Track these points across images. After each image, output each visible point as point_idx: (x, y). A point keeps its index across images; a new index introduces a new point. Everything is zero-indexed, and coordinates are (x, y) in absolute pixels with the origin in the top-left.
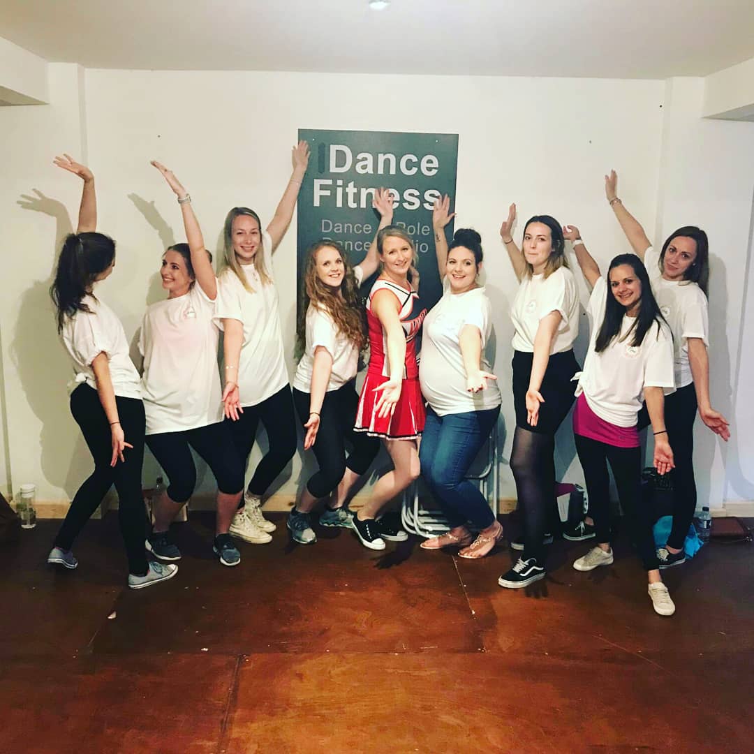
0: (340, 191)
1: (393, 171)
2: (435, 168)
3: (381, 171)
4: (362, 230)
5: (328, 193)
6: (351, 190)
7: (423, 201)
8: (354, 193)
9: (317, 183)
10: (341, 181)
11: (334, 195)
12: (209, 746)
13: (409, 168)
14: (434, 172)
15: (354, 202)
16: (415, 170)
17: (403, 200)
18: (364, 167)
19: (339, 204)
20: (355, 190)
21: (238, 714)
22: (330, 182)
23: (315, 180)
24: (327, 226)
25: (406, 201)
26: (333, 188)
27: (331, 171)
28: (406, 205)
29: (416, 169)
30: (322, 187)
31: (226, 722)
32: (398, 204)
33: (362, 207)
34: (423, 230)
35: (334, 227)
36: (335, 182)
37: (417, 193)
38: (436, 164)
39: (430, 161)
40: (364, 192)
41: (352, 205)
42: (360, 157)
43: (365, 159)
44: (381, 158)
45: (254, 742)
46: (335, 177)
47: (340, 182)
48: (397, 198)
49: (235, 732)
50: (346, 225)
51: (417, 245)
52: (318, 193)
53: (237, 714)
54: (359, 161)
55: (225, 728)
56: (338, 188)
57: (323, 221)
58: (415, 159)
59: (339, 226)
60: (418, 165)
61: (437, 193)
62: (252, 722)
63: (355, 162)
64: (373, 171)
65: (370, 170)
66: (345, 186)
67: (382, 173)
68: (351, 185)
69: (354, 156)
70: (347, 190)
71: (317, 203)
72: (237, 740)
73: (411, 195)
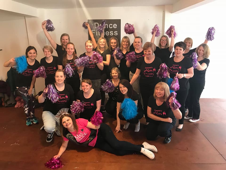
0: (97, 32)
1: (107, 28)
5: (94, 33)
7: (114, 33)
13: (111, 27)
14: (116, 27)
16: (112, 27)
19: (97, 35)
28: (110, 34)
39: (115, 25)
41: (99, 35)
46: (96, 29)
48: (109, 33)
58: (112, 25)
60: (113, 26)
61: (117, 32)
73: (111, 32)
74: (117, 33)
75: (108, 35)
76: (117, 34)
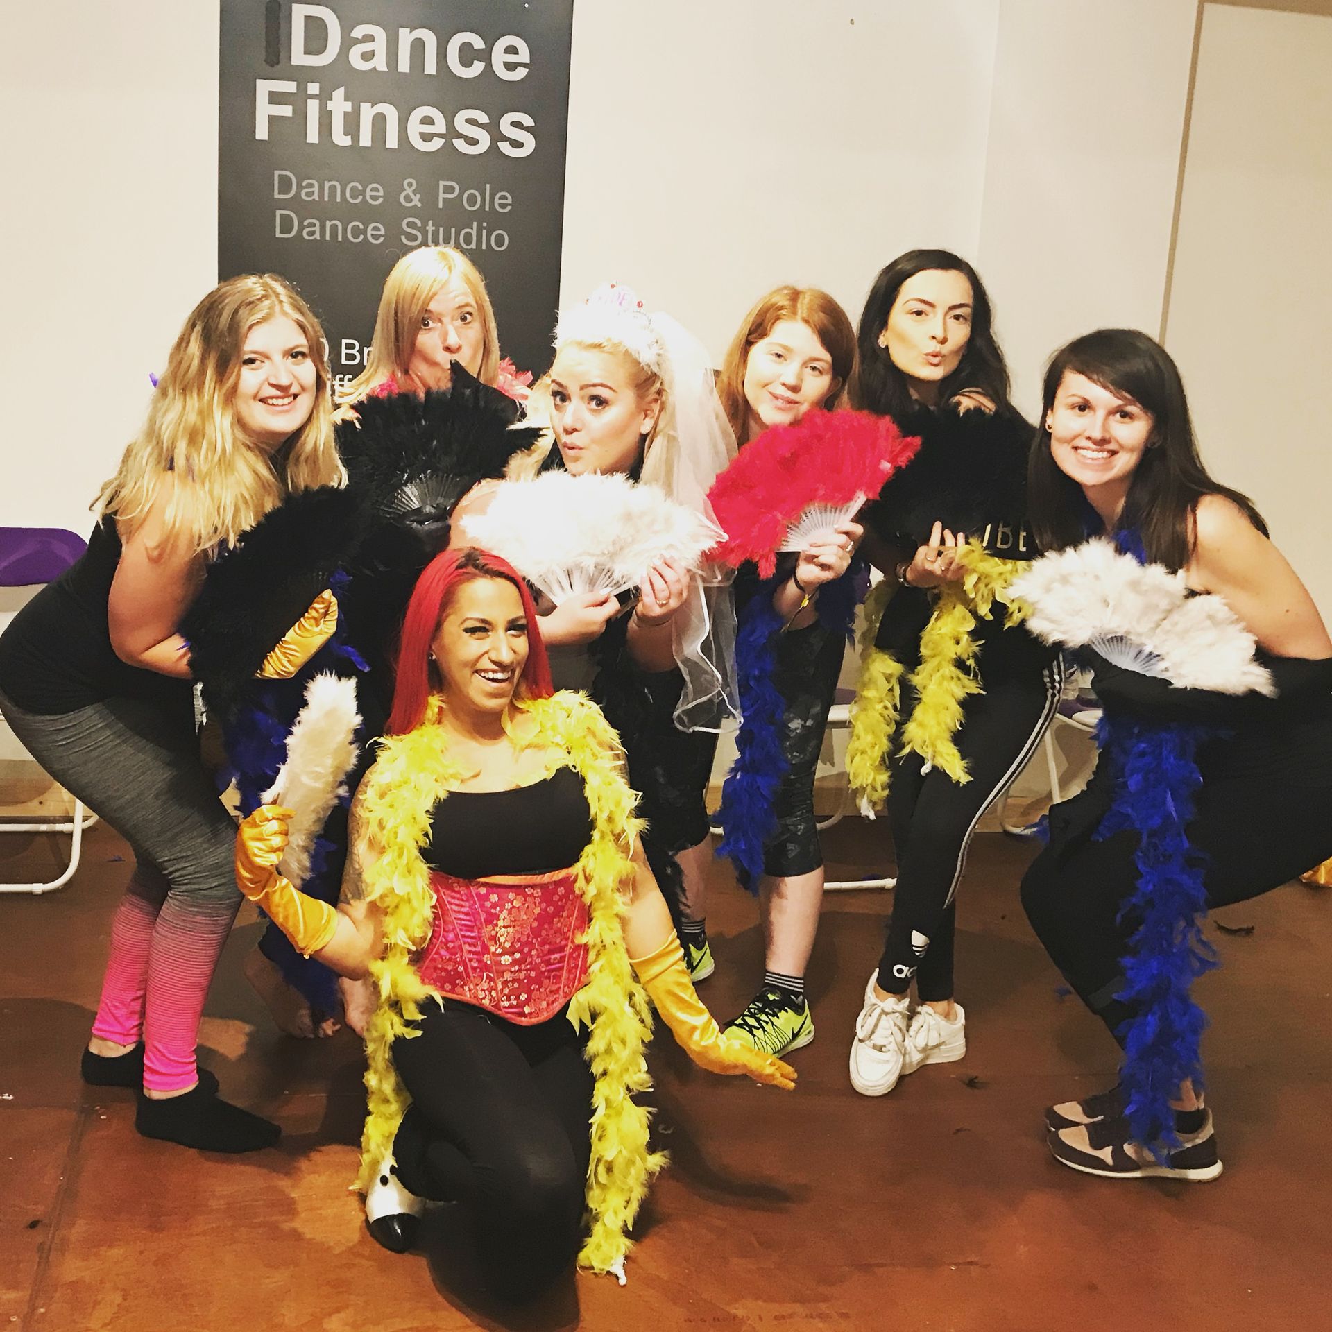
0: (313, 107)
1: (431, 68)
2: (524, 65)
3: (404, 66)
4: (364, 197)
5: (286, 111)
6: (339, 105)
7: (497, 136)
8: (346, 114)
9: (264, 87)
10: (317, 85)
11: (301, 114)
12: (9, 1301)
13: (466, 63)
14: (521, 73)
15: (346, 134)
16: (478, 67)
17: (452, 133)
18: (367, 56)
19: (313, 136)
20: (348, 107)
21: (79, 1229)
22: (290, 87)
23: (259, 82)
24: (285, 185)
25: (460, 136)
26: (298, 101)
27: (294, 62)
28: (459, 144)
29: (483, 64)
30: (275, 98)
31: (50, 1249)
32: (443, 141)
33: (362, 144)
34: (497, 201)
35: (300, 187)
36: (302, 88)
37: (483, 118)
38: (524, 56)
39: (511, 50)
40: (367, 112)
41: (341, 139)
42: (358, 32)
43: (369, 38)
44: (406, 37)
45: (116, 1288)
46: (303, 75)
47: (313, 88)
48: (440, 126)
49: (72, 1268)
50: (327, 184)
51: (484, 232)
52: (264, 110)
53: (74, 1231)
54: (357, 41)
55: (47, 1261)
56: (309, 101)
57: (277, 173)
58: (478, 43)
59: (312, 186)
60: (486, 55)
61: (528, 121)
62: (110, 1246)
63: (348, 43)
64: (388, 64)
65: (380, 63)
66: (324, 97)
67: (407, 70)
68: (339, 94)
69: (346, 29)
70: (330, 105)
71: (262, 133)
72: (73, 1285)
73: (472, 122)
74: (527, 129)
75: (437, 144)
76: (530, 143)
